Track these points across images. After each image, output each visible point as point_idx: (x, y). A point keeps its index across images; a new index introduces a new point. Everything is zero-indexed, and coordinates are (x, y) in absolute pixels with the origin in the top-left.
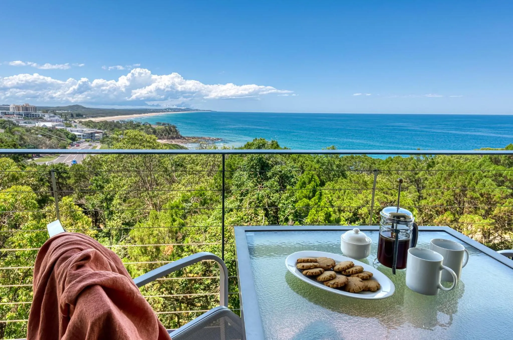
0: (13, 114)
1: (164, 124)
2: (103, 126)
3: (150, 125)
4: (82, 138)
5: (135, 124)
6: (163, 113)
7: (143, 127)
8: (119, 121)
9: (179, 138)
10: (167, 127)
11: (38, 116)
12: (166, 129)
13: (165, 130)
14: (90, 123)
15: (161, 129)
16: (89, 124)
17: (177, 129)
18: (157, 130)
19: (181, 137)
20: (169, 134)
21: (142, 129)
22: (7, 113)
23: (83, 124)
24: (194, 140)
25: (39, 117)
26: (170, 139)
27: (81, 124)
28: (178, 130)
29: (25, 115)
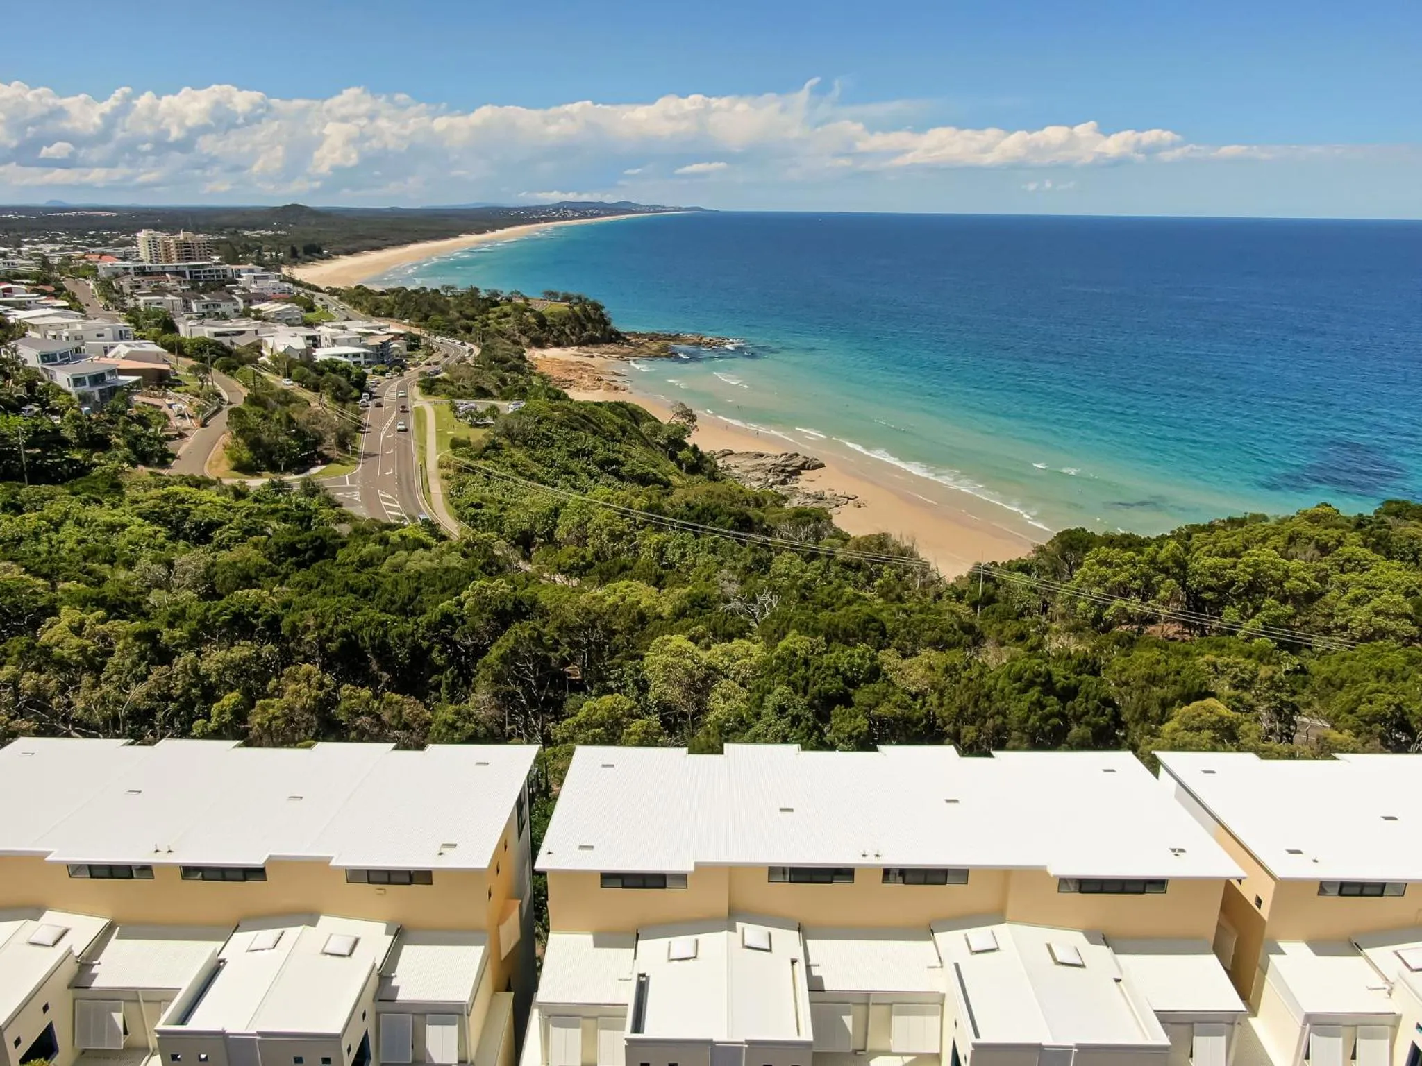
0: (164, 273)
1: (566, 298)
2: (397, 307)
3: (526, 299)
4: (363, 363)
5: (484, 300)
6: (550, 226)
7: (508, 309)
8: (439, 288)
9: (610, 341)
10: (577, 308)
11: (224, 276)
12: (574, 312)
13: (570, 318)
14: (360, 295)
15: (560, 314)
16: (359, 299)
17: (604, 311)
18: (549, 318)
19: (618, 334)
20: (584, 328)
21: (506, 315)
22: (147, 270)
23: (341, 299)
24: (655, 346)
25: (226, 280)
26: (585, 344)
27: (335, 298)
28: (609, 316)
29: (191, 273)
